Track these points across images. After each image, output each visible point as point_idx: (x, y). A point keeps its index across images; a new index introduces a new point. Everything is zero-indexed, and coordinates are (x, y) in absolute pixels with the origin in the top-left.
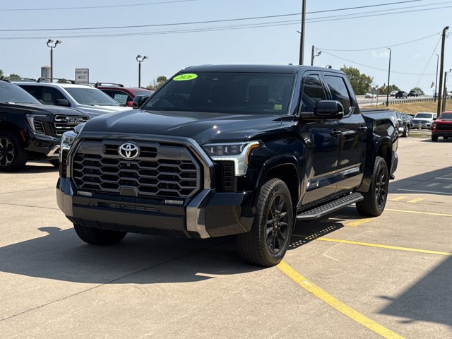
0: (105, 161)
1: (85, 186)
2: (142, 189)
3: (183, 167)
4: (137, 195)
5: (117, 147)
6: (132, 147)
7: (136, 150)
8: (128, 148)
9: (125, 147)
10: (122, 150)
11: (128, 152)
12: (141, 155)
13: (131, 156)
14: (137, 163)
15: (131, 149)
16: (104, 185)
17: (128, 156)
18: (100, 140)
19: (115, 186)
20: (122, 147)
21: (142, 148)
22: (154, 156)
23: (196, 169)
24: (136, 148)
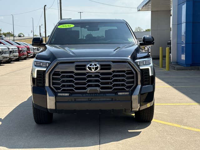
0: (77, 74)
1: (63, 90)
2: (102, 88)
3: (127, 74)
4: (99, 92)
5: (85, 66)
6: (96, 65)
7: (98, 67)
8: (93, 66)
9: (91, 65)
10: (88, 67)
11: (93, 68)
12: (101, 69)
13: (95, 70)
14: (99, 74)
15: (94, 67)
16: (76, 88)
17: (93, 70)
18: (73, 63)
19: (85, 88)
20: (88, 65)
21: (101, 65)
22: (110, 69)
23: (134, 74)
24: (98, 65)
